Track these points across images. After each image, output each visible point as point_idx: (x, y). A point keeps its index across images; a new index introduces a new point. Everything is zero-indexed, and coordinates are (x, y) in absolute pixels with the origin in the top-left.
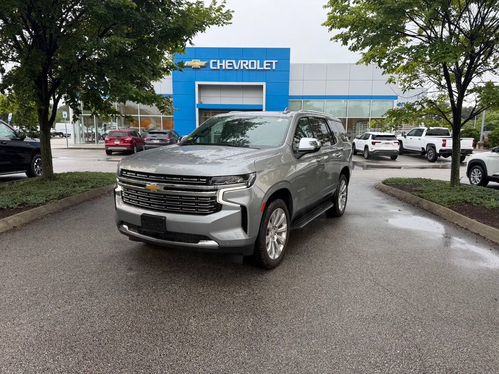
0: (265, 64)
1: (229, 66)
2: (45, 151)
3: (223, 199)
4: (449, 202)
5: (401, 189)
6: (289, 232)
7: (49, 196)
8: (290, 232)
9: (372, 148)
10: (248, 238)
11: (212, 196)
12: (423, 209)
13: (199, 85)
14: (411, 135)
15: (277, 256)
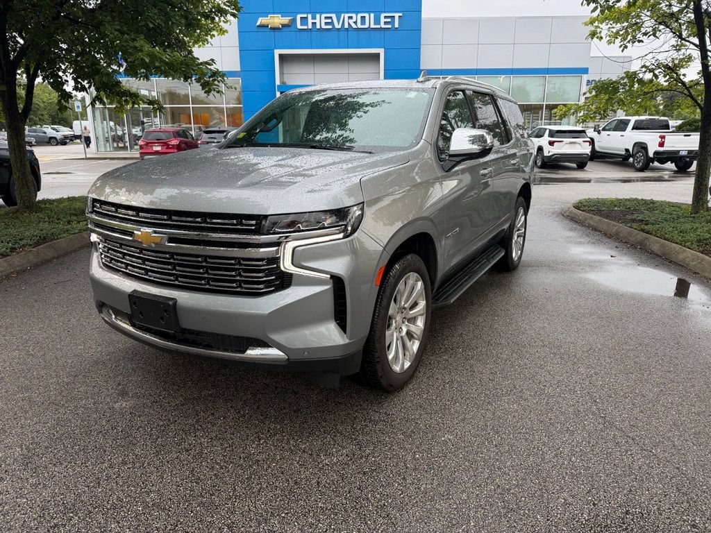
0: (383, 20)
1: (326, 23)
2: (18, 164)
3: (292, 263)
4: (699, 241)
5: (607, 217)
6: (430, 312)
7: (20, 240)
8: (432, 313)
9: (549, 151)
10: (347, 341)
11: (270, 256)
12: (652, 253)
13: (279, 55)
14: (609, 130)
15: (407, 364)
